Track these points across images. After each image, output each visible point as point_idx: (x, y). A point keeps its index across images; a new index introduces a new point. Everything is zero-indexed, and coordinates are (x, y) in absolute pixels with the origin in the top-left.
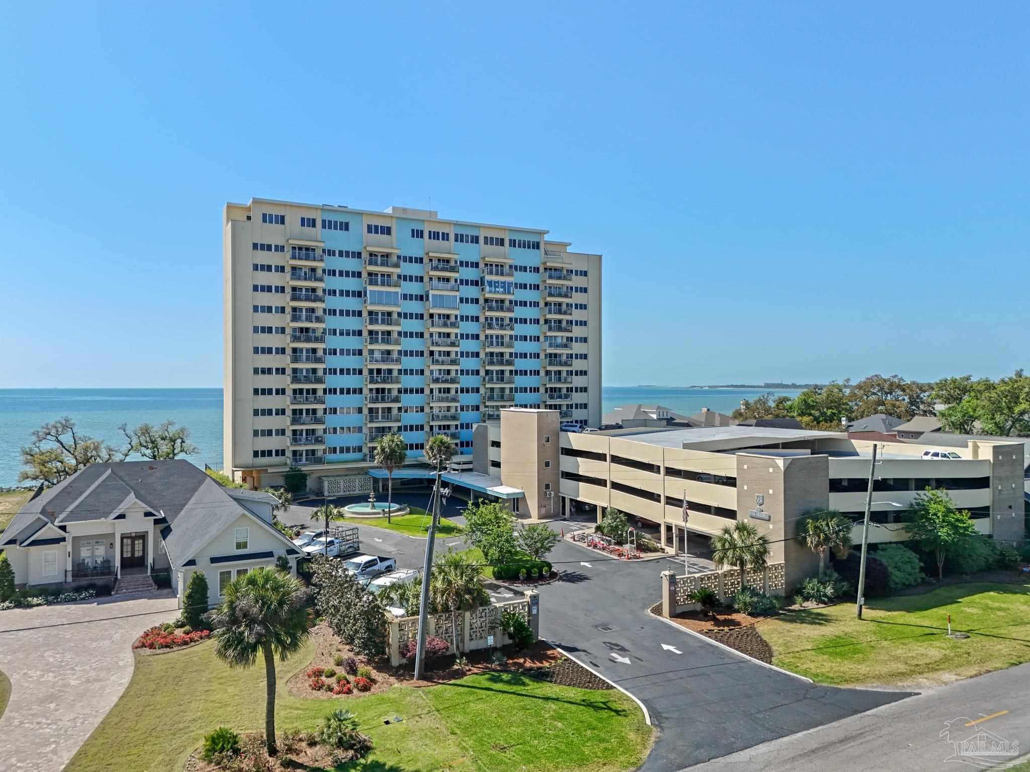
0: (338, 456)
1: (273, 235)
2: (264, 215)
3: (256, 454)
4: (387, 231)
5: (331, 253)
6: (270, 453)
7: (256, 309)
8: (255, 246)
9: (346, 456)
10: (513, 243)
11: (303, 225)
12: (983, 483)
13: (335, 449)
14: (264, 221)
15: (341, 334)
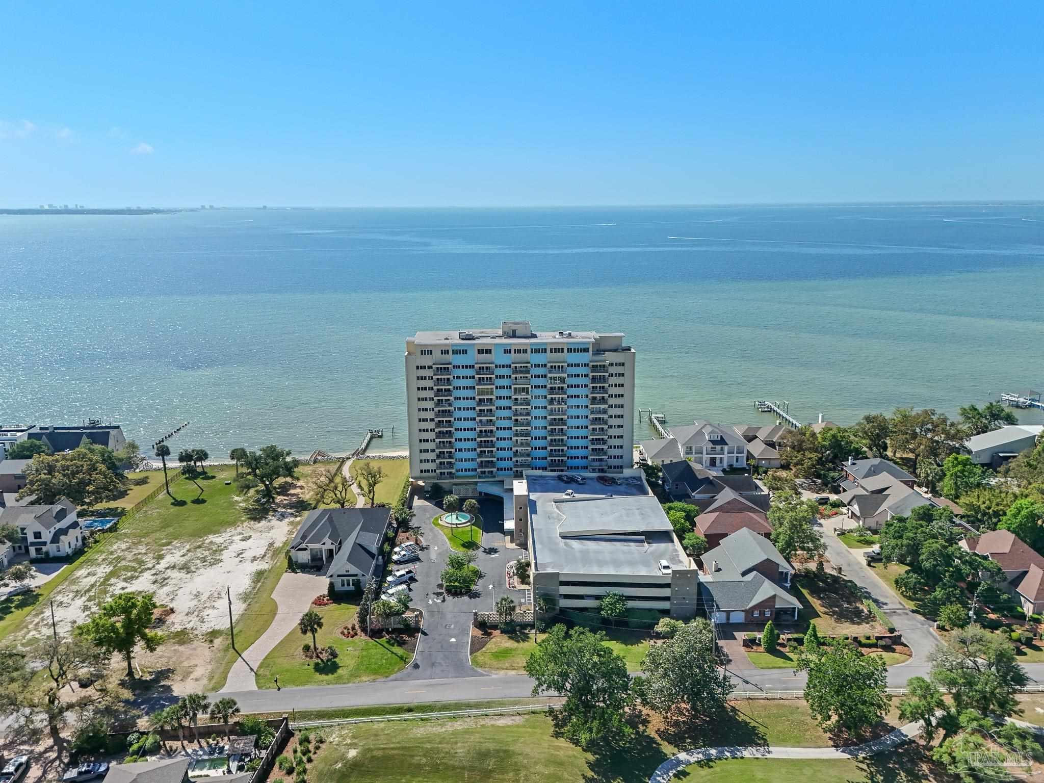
0: (464, 473)
1: (427, 360)
2: (422, 351)
3: (421, 471)
4: (490, 352)
5: (458, 367)
6: (428, 471)
7: (419, 399)
8: (418, 368)
9: (468, 473)
10: (569, 350)
11: (442, 353)
12: (668, 586)
13: (462, 470)
14: (422, 354)
15: (464, 409)
